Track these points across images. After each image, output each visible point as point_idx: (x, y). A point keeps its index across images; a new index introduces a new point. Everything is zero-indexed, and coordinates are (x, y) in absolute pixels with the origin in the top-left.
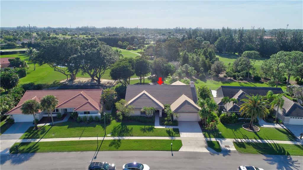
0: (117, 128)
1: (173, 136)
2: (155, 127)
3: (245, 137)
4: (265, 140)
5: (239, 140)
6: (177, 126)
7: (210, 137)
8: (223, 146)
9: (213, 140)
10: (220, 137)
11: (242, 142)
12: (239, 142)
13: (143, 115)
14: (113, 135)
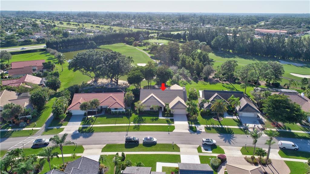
0: (136, 119)
1: (170, 123)
2: (159, 118)
3: (212, 124)
4: (224, 126)
5: (209, 126)
6: (173, 117)
7: (192, 124)
8: (198, 129)
9: (193, 125)
10: (198, 124)
11: (210, 127)
12: (208, 127)
13: (151, 110)
14: (134, 123)
